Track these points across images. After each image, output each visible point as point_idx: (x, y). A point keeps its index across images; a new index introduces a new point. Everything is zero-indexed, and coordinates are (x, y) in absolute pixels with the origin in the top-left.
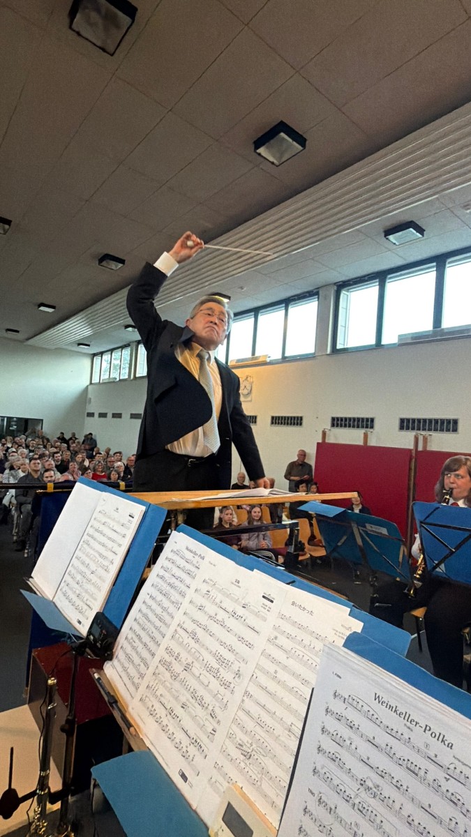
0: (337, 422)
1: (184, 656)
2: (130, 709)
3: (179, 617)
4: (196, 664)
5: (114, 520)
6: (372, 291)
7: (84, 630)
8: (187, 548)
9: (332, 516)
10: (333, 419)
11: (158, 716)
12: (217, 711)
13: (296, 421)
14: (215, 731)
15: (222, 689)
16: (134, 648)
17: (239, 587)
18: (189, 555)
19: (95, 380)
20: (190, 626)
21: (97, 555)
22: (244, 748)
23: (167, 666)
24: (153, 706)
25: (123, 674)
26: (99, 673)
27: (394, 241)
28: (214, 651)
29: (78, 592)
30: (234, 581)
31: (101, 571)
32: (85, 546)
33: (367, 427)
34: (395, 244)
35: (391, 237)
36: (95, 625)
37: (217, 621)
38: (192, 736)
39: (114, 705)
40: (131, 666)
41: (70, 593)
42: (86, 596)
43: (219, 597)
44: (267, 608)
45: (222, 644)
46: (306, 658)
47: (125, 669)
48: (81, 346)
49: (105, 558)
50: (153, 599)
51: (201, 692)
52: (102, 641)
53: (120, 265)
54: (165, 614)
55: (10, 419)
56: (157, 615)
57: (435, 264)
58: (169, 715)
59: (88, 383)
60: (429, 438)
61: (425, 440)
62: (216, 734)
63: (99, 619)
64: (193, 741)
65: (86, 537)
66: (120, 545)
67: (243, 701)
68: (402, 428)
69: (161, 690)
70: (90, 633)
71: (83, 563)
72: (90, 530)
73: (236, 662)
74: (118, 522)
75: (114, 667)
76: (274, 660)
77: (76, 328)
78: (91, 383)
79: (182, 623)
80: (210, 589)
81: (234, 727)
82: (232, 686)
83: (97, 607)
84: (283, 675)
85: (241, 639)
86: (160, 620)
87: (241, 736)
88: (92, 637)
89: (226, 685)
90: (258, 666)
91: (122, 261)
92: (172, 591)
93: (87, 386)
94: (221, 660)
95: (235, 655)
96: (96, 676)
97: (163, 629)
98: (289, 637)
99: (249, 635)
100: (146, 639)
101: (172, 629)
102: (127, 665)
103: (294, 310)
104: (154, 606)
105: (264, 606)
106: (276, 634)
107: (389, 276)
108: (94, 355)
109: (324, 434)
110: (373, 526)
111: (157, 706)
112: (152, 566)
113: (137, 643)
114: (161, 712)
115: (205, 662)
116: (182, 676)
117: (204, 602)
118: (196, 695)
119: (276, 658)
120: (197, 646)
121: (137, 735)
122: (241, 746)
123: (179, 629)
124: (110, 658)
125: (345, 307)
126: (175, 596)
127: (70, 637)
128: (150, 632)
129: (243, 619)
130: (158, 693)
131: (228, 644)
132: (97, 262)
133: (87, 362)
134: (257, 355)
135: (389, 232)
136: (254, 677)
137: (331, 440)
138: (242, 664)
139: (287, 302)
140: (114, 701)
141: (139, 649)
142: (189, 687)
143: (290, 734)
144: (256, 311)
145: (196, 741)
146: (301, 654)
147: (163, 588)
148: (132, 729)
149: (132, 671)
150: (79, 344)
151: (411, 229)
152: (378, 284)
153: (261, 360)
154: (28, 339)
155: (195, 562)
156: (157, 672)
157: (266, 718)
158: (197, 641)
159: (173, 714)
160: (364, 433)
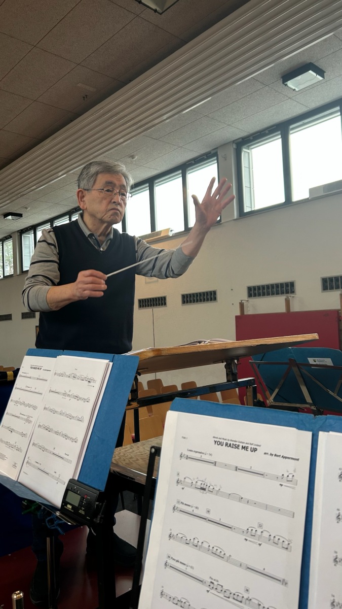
6: (275, 145)
10: (249, 289)
13: (209, 296)
33: (287, 292)
34: (294, 90)
35: (290, 84)
57: (339, 108)
68: (325, 288)
107: (292, 127)
109: (242, 305)
135: (287, 77)
137: (249, 311)
139: (183, 168)
144: (150, 182)
151: (310, 72)
153: (162, 235)
160: (286, 299)
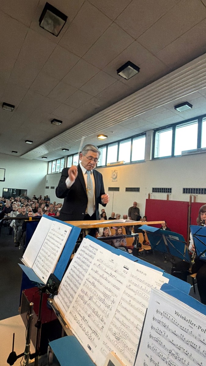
0: (155, 190)
1: (89, 293)
2: (66, 316)
3: (87, 276)
4: (94, 297)
5: (58, 233)
6: (170, 132)
7: (45, 281)
8: (90, 245)
9: (154, 232)
10: (153, 189)
11: (78, 320)
12: (104, 318)
13: (137, 190)
14: (103, 327)
15: (106, 309)
16: (67, 290)
17: (113, 263)
18: (91, 249)
19: (49, 172)
20: (92, 280)
21: (51, 249)
22: (116, 335)
23: (82, 297)
24: (75, 316)
25: (62, 301)
26: (52, 301)
27: (179, 111)
28: (103, 292)
29: (43, 265)
30: (111, 260)
31: (52, 255)
32: (46, 244)
33: (168, 192)
34: (179, 112)
35: (177, 109)
36: (50, 279)
37: (103, 278)
38: (93, 329)
39: (59, 315)
40: (66, 297)
41: (39, 265)
42: (46, 267)
43: (104, 267)
44: (126, 272)
45: (106, 288)
46: (143, 295)
47: (63, 299)
48: (43, 158)
49: (54, 250)
50: (75, 268)
51: (97, 309)
52: (53, 286)
53: (60, 123)
54: (80, 275)
55: (13, 190)
56: (77, 275)
57: (197, 120)
58: (83, 320)
59: (46, 174)
60: (196, 197)
61: (195, 198)
62: (104, 328)
63: (52, 277)
64: (94, 332)
65: (46, 241)
66: (61, 244)
67: (115, 314)
68: (184, 192)
69: (79, 308)
70: (48, 282)
71: (45, 252)
72: (48, 237)
73: (112, 296)
74: (60, 234)
75: (58, 298)
76: (129, 296)
77: (41, 150)
78: (48, 174)
79: (88, 278)
80: (100, 263)
81: (111, 325)
82: (110, 307)
83: (51, 271)
84: (133, 303)
85: (114, 286)
86: (79, 277)
87: (114, 329)
88: (49, 285)
89: (108, 307)
90: (122, 299)
91: (61, 122)
92: (84, 264)
93: (46, 175)
94: (105, 295)
95: (112, 293)
96: (51, 302)
97: (80, 281)
98: (136, 285)
99: (118, 284)
100: (72, 285)
101: (84, 281)
102: (63, 296)
103: (135, 141)
104: (76, 271)
105: (124, 271)
106: (129, 284)
107: (177, 126)
108: (49, 162)
109: (149, 195)
110: (172, 236)
111: (78, 316)
112: (75, 253)
113: (69, 287)
114: (79, 318)
115: (98, 296)
116: (88, 302)
117: (98, 269)
118: (95, 311)
119: (130, 295)
120: (94, 289)
121: (69, 328)
122: (115, 334)
123: (87, 281)
124: (57, 294)
125: (158, 139)
126: (85, 267)
127: (39, 284)
128: (74, 283)
129: (115, 277)
130: (78, 310)
131: (109, 288)
132: (50, 122)
133: (46, 165)
134: (119, 161)
135: (177, 106)
136: (121, 303)
137: (152, 198)
138: (115, 297)
139: (132, 138)
140: (59, 313)
141: (69, 290)
142: (91, 307)
143: (137, 329)
144: (119, 142)
145: (95, 332)
146: (141, 293)
147: (80, 263)
148: (66, 326)
149: (66, 300)
150: (43, 157)
151: (186, 105)
152: (172, 129)
153: (121, 163)
154: (21, 155)
155: (93, 252)
156: (77, 300)
157: (126, 321)
158: (95, 286)
159: (84, 319)
160: (167, 195)
